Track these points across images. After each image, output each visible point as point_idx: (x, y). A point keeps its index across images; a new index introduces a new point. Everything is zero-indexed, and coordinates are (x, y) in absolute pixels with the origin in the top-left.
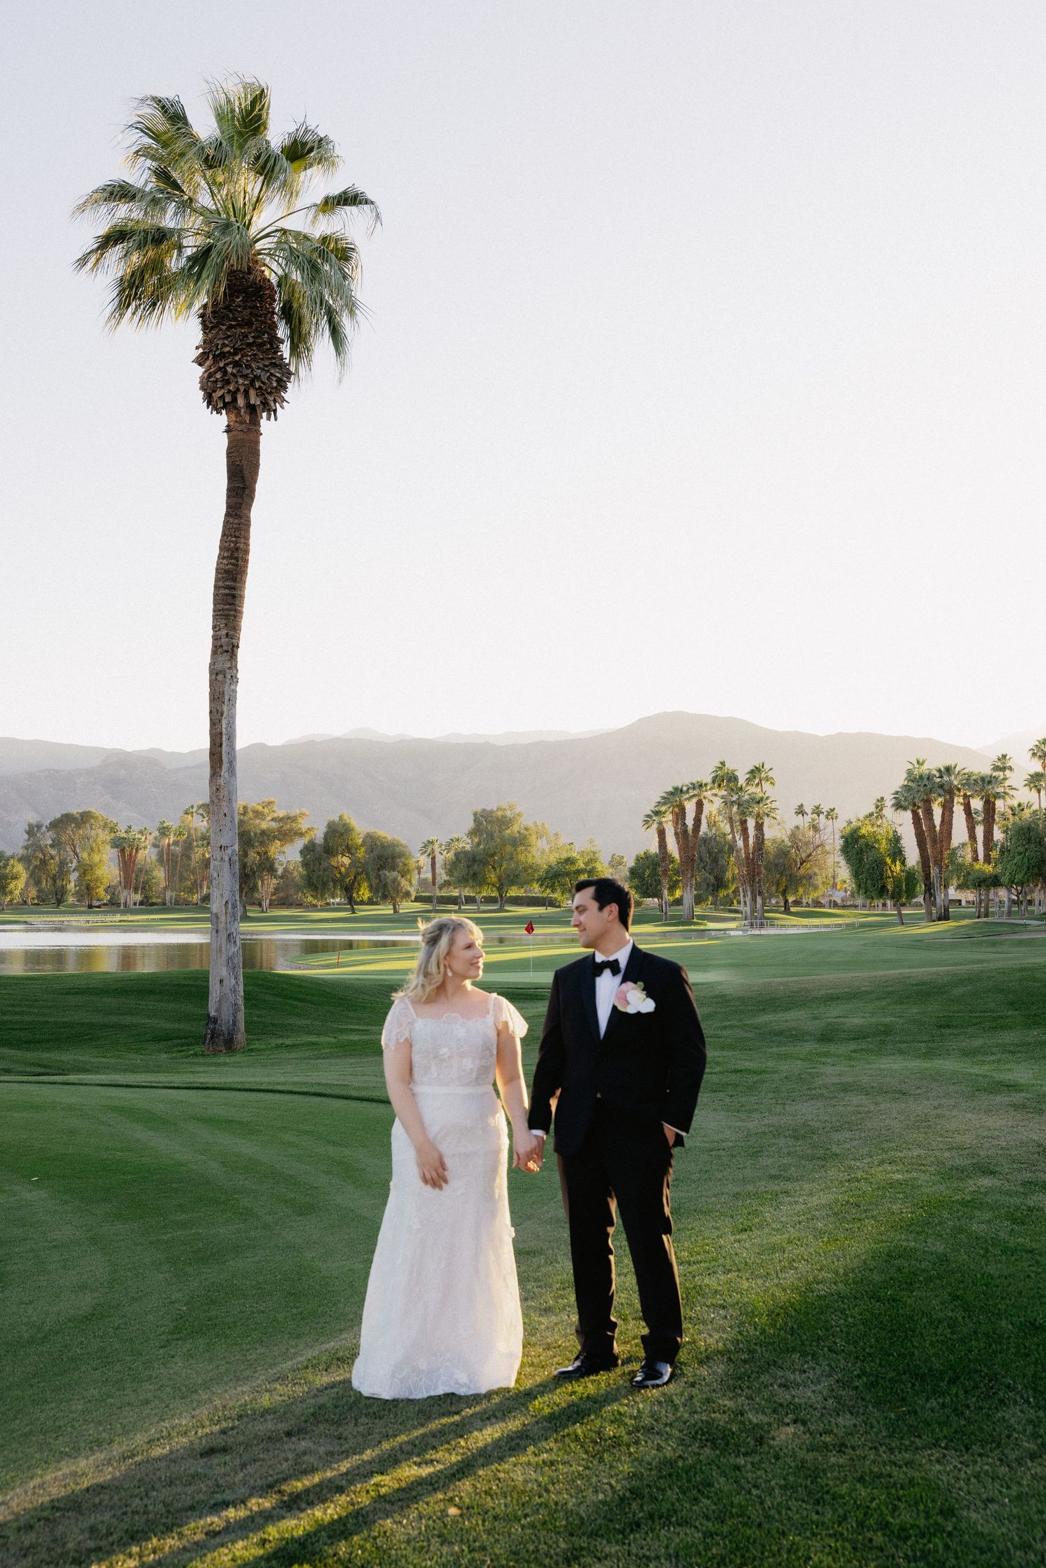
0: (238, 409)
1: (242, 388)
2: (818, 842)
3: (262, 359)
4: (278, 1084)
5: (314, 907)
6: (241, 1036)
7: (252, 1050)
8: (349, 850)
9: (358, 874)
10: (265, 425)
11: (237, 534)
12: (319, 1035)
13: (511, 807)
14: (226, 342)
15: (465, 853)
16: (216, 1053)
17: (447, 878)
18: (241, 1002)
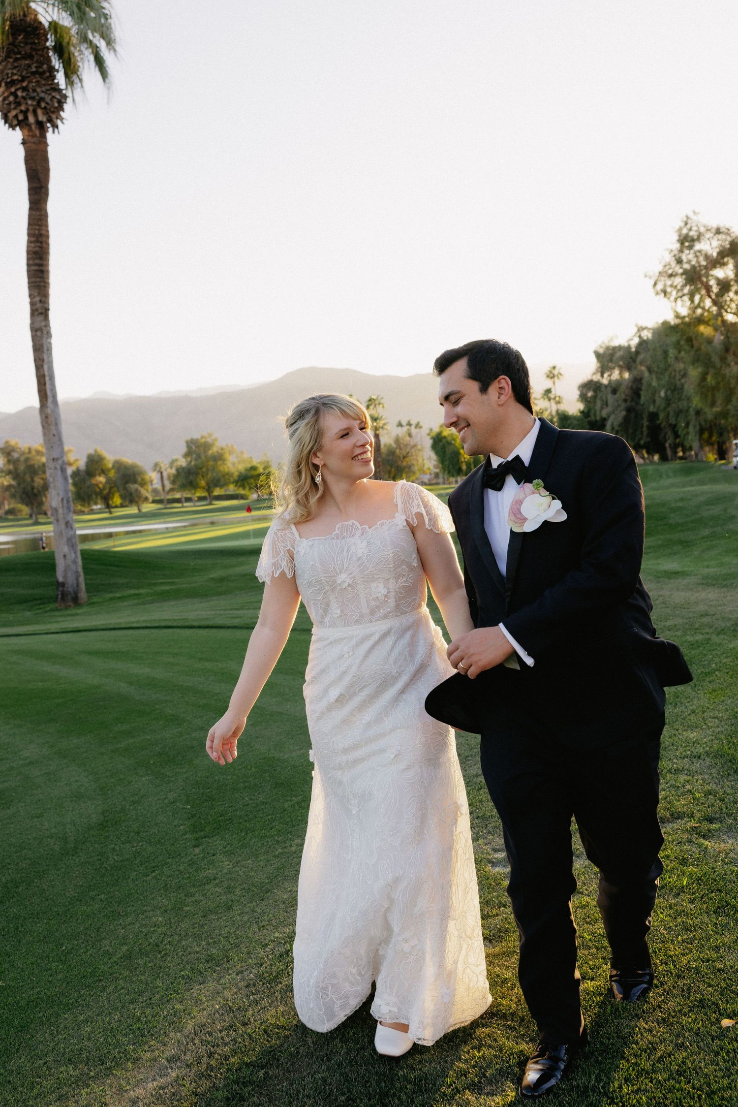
0: (29, 126)
1: (31, 109)
2: (412, 444)
3: (44, 85)
4: (134, 622)
5: (82, 513)
6: (83, 595)
7: (93, 603)
8: (103, 472)
9: (111, 488)
10: (50, 136)
11: (39, 223)
12: (138, 588)
13: (210, 435)
14: (15, 71)
15: (183, 468)
16: (67, 608)
17: (171, 486)
18: (80, 570)
